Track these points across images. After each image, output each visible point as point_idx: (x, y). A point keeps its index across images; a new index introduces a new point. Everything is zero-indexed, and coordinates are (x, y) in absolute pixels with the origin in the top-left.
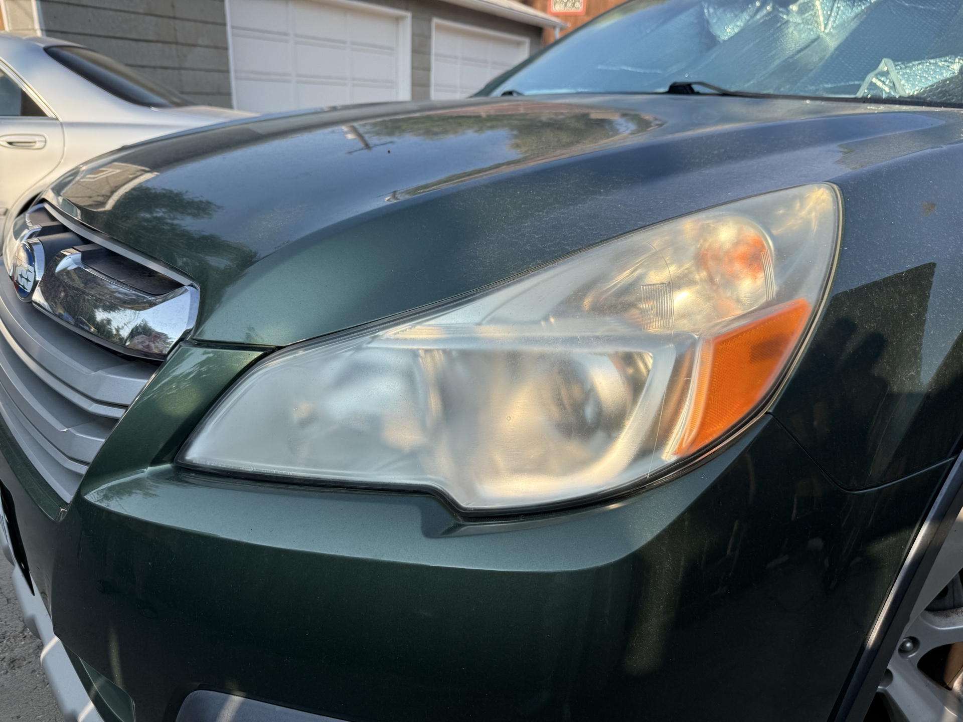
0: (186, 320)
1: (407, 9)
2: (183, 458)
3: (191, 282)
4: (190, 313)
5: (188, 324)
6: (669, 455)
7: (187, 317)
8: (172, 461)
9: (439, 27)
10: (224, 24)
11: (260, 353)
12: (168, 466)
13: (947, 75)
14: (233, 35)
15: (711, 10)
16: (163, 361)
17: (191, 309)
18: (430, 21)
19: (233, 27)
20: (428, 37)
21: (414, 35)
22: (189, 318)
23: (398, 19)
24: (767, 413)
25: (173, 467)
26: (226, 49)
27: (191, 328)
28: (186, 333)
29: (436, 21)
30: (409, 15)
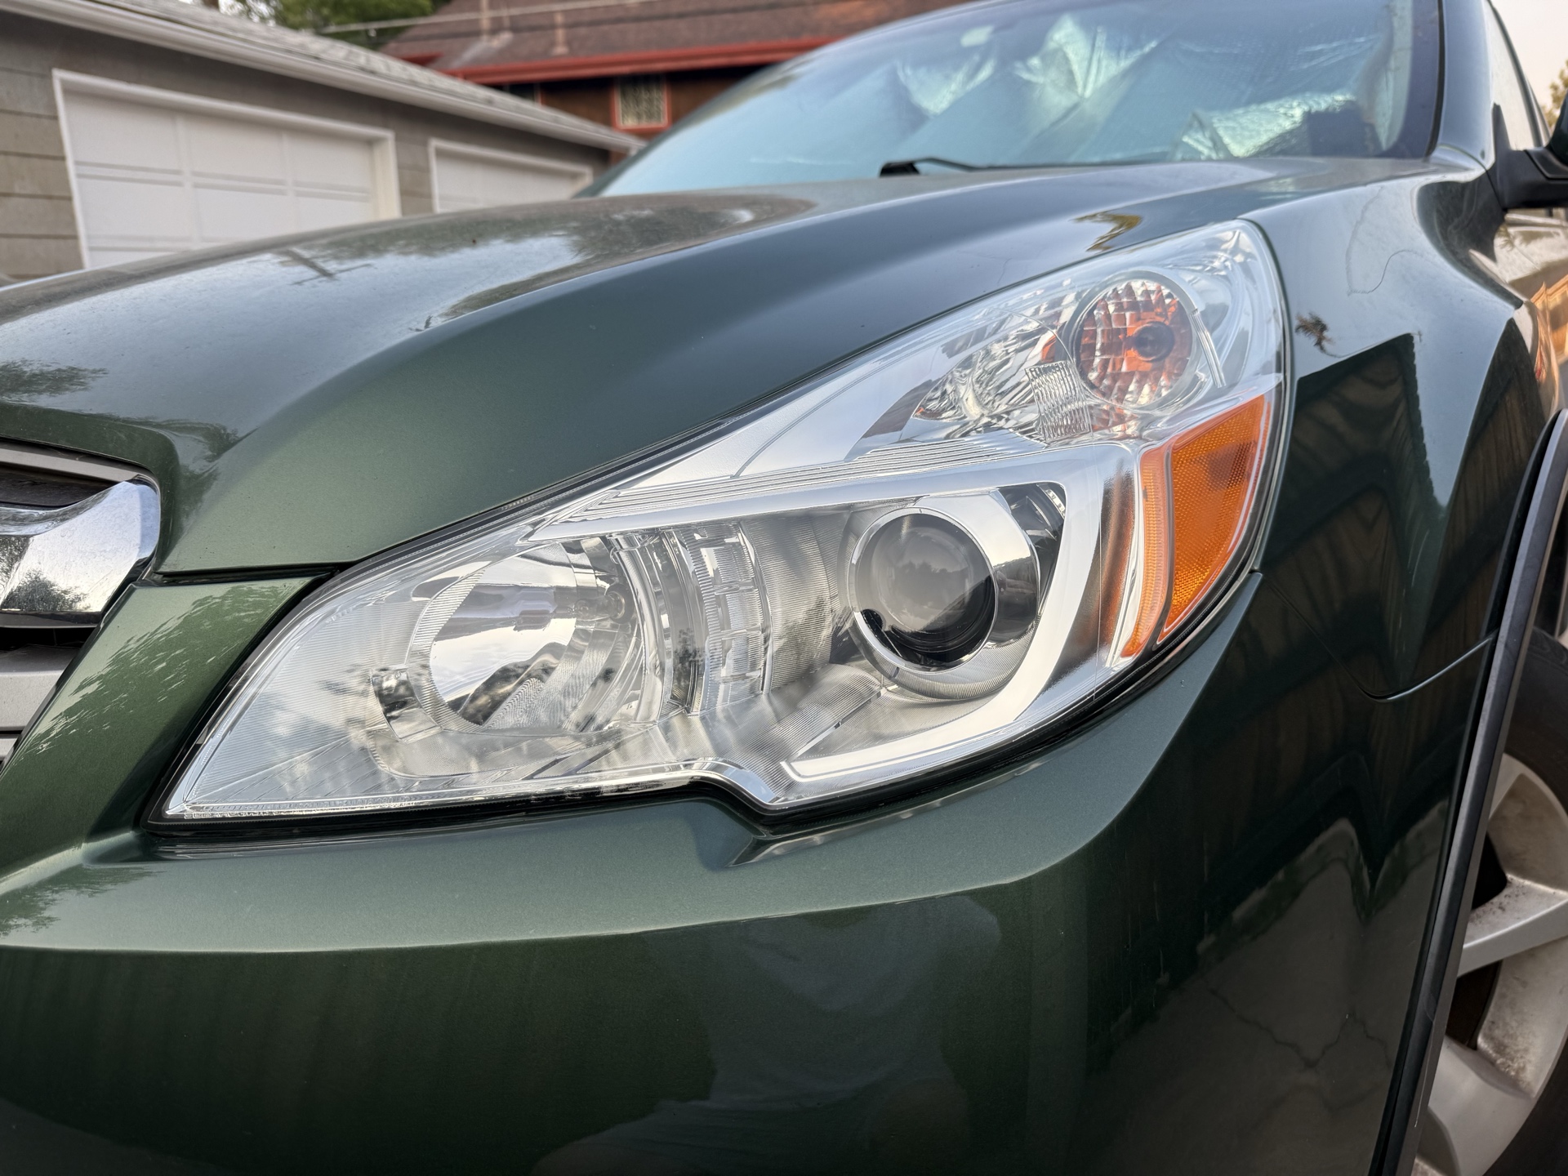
0: (138, 541)
1: (385, 126)
2: (160, 814)
3: (135, 474)
4: (143, 527)
5: (142, 548)
6: (1114, 660)
7: (138, 534)
8: (136, 824)
9: (442, 154)
10: (63, 158)
11: (307, 580)
12: (127, 836)
13: (1287, 125)
14: (79, 176)
15: (909, 71)
16: (93, 628)
17: (144, 519)
18: (425, 144)
19: (77, 163)
20: (426, 170)
21: (401, 167)
22: (143, 536)
23: (370, 143)
24: (1252, 572)
25: (136, 837)
26: (69, 199)
27: (147, 554)
28: (141, 565)
29: (435, 143)
30: (388, 135)
